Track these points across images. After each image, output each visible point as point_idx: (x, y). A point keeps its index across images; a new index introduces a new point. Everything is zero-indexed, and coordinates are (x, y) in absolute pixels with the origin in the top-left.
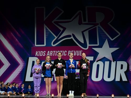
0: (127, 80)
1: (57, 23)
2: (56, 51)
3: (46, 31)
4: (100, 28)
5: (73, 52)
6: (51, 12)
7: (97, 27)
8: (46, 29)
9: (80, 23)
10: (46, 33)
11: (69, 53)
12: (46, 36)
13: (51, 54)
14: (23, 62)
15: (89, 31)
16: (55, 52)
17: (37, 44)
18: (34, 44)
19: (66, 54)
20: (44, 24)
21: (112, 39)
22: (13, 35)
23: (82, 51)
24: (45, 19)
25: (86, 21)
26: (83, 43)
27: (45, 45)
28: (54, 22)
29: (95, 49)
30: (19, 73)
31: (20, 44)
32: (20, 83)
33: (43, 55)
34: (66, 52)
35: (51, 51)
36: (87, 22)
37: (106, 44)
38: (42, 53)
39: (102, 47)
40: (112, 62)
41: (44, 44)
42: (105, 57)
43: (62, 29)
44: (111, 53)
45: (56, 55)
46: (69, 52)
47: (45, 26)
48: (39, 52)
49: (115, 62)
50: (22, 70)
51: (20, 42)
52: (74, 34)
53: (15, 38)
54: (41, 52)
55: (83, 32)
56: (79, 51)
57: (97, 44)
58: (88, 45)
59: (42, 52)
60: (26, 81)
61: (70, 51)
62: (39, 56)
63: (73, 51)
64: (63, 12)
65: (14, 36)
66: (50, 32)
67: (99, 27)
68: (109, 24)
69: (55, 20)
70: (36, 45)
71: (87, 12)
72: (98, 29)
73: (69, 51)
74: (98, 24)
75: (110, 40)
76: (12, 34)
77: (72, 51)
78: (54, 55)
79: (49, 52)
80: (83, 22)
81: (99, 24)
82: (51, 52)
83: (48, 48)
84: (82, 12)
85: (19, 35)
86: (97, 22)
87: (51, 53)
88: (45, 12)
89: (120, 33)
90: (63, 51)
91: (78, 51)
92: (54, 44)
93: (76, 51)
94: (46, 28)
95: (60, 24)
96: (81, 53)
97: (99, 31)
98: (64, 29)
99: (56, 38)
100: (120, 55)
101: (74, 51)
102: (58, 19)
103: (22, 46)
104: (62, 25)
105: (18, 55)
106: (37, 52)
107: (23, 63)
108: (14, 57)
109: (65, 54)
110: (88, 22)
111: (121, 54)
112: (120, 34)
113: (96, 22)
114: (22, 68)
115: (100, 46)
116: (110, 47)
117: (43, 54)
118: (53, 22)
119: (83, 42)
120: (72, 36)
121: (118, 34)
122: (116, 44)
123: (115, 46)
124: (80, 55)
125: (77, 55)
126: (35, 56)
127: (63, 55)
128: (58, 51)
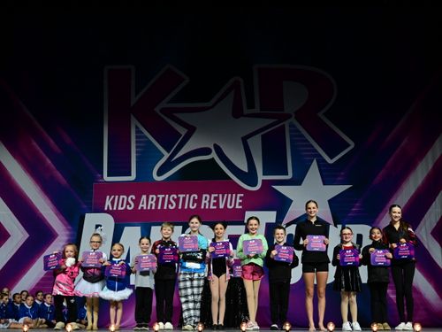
1: (169, 112)
2: (167, 196)
3: (137, 137)
4: (294, 126)
6: (152, 81)
7: (287, 123)
8: (138, 131)
9: (237, 113)
10: (137, 142)
11: (203, 202)
12: (137, 152)
13: (151, 205)
14: (68, 230)
15: (262, 136)
16: (164, 199)
17: (108, 176)
18: (102, 173)
19: (195, 204)
20: (132, 116)
21: (331, 159)
22: (39, 148)
23: (242, 195)
24: (134, 100)
25: (253, 107)
26: (245, 169)
27: (133, 177)
28: (160, 110)
29: (282, 189)
31: (60, 175)
33: (128, 206)
34: (196, 198)
35: (151, 196)
36: (257, 110)
37: (314, 173)
38: (124, 202)
39: (300, 185)
40: (332, 228)
41: (130, 175)
43: (183, 132)
44: (329, 201)
45: (165, 208)
47: (134, 123)
49: (340, 227)
51: (58, 169)
52: (221, 149)
53: (44, 155)
54: (122, 197)
55: (244, 140)
56: (234, 195)
57: (287, 174)
58: (261, 177)
59: (125, 197)
61: (208, 196)
62: (115, 208)
63: (217, 195)
64: (187, 80)
65: (41, 152)
66: (146, 137)
67: (292, 125)
68: (320, 115)
69: (164, 104)
70: (106, 178)
71: (256, 80)
72: (290, 131)
74: (289, 116)
75: (324, 161)
76: (34, 144)
77: (213, 196)
78: (159, 208)
79: (144, 197)
80: (246, 111)
81: (293, 116)
82: (152, 199)
83: (143, 186)
84: (241, 80)
85: (56, 148)
86: (286, 111)
87: (150, 202)
88: (133, 82)
90: (188, 195)
91: (230, 195)
92: (160, 173)
93: (226, 195)
94: (137, 127)
95: (175, 114)
96: (238, 201)
97: (291, 136)
98: (191, 131)
99: (167, 155)
100: (353, 207)
101: (221, 196)
102: (173, 101)
103: (63, 181)
104: (183, 119)
105: (52, 206)
106: (108, 197)
107: (68, 233)
108: (41, 214)
109: (193, 205)
110: (261, 110)
111: (357, 204)
112: (352, 145)
113: (283, 110)
115: (297, 181)
116: (325, 183)
117: (128, 203)
118: (157, 110)
119: (244, 167)
120: (214, 151)
121: (349, 145)
122: (342, 173)
123: (339, 178)
124: (237, 207)
125: (229, 207)
126: (103, 211)
127: (186, 207)
128: (172, 196)
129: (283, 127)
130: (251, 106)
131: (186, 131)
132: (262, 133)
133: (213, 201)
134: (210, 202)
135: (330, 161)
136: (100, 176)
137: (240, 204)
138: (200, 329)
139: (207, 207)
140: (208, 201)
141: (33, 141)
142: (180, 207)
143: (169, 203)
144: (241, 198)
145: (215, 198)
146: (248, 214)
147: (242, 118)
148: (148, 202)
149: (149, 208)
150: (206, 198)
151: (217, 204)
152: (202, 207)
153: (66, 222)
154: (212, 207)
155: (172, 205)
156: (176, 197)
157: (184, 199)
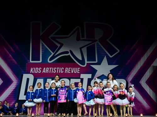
1: (54, 38)
2: (53, 68)
3: (42, 47)
6: (48, 27)
7: (96, 43)
8: (43, 45)
9: (78, 39)
10: (42, 49)
11: (66, 70)
12: (42, 52)
13: (47, 71)
15: (87, 47)
16: (52, 69)
17: (32, 61)
18: (29, 60)
19: (63, 71)
20: (40, 40)
21: (111, 56)
22: (7, 51)
23: (80, 68)
24: (41, 34)
25: (84, 37)
26: (81, 60)
27: (41, 61)
30: (12, 91)
31: (14, 60)
32: (14, 102)
33: (39, 72)
34: (63, 69)
35: (47, 68)
36: (85, 38)
37: (105, 61)
38: (37, 70)
39: (100, 65)
41: (39, 60)
42: (103, 75)
43: (59, 45)
45: (52, 72)
47: (41, 42)
48: (35, 68)
50: (16, 88)
51: (13, 58)
52: (71, 51)
53: (9, 53)
54: (36, 68)
55: (81, 49)
56: (77, 68)
57: (95, 61)
58: (86, 62)
59: (38, 68)
60: (19, 99)
61: (67, 68)
62: (34, 72)
63: (70, 68)
64: (60, 27)
66: (46, 47)
67: (97, 44)
68: (108, 40)
69: (52, 35)
70: (31, 62)
71: (85, 28)
72: (97, 46)
74: (96, 41)
75: (109, 57)
76: (5, 49)
77: (69, 68)
78: (50, 72)
79: (45, 68)
80: (81, 38)
81: (98, 40)
82: (48, 69)
83: (44, 65)
84: (80, 28)
85: (13, 51)
86: (96, 39)
87: (47, 70)
88: (41, 27)
89: (119, 49)
90: (60, 68)
91: (75, 68)
92: (50, 60)
94: (42, 44)
95: (57, 39)
96: (78, 70)
97: (97, 48)
98: (62, 45)
99: (53, 54)
100: (119, 73)
101: (72, 68)
102: (55, 34)
103: (16, 62)
104: (59, 41)
105: (11, 71)
106: (31, 68)
107: (17, 81)
109: (62, 71)
110: (87, 38)
112: (119, 51)
113: (94, 38)
114: (15, 86)
115: (99, 63)
116: (109, 64)
117: (39, 70)
118: (50, 37)
119: (80, 58)
120: (70, 52)
121: (117, 51)
122: (115, 61)
123: (114, 63)
124: (78, 72)
125: (75, 72)
126: (29, 73)
127: (60, 72)
128: (55, 68)
129: (95, 44)
133: (69, 70)
134: (68, 70)
135: (111, 57)
137: (79, 71)
138: (64, 115)
139: (67, 72)
140: (67, 70)
141: (5, 48)
142: (57, 72)
143: (54, 70)
144: (79, 69)
145: (70, 69)
146: (82, 75)
147: (80, 41)
148: (46, 70)
149: (46, 72)
150: (67, 69)
151: (71, 71)
152: (65, 72)
153: (16, 77)
154: (69, 72)
155: (55, 71)
156: (56, 69)
157: (59, 69)
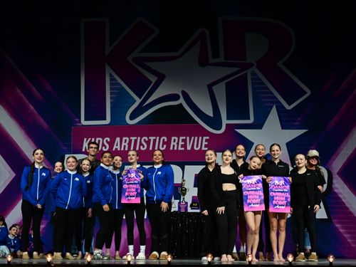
0: (326, 218)
1: (140, 61)
2: (139, 138)
3: (111, 84)
4: (256, 74)
5: (184, 141)
6: (125, 33)
7: (249, 72)
8: (112, 79)
9: (203, 62)
10: (111, 89)
11: (172, 143)
12: (111, 98)
13: (125, 146)
15: (226, 83)
16: (136, 141)
17: (85, 120)
18: (80, 118)
19: (165, 146)
20: (106, 65)
21: (289, 105)
22: (22, 95)
23: (208, 138)
24: (108, 50)
25: (218, 57)
26: (212, 115)
27: (108, 121)
28: (133, 60)
29: (244, 132)
31: (42, 120)
33: (104, 148)
34: (166, 140)
35: (124, 139)
36: (221, 59)
37: (273, 117)
39: (261, 128)
41: (104, 118)
43: (153, 79)
44: (287, 144)
46: (174, 141)
47: (109, 72)
48: (93, 139)
52: (186, 93)
53: (27, 101)
54: (98, 139)
55: (210, 87)
56: (200, 138)
57: (249, 119)
58: (225, 122)
59: (101, 139)
61: (176, 138)
63: (184, 138)
64: (157, 32)
65: (25, 98)
66: (120, 85)
67: (253, 74)
68: (280, 64)
69: (135, 54)
70: (84, 122)
71: (221, 33)
72: (252, 79)
73: (173, 138)
74: (251, 65)
75: (284, 108)
76: (19, 91)
77: (181, 138)
79: (118, 139)
80: (212, 61)
81: (256, 64)
82: (126, 140)
83: (117, 130)
84: (207, 32)
85: (38, 95)
86: (249, 60)
87: (124, 144)
88: (107, 33)
89: (310, 89)
90: (158, 138)
91: (196, 138)
92: (132, 118)
93: (193, 138)
94: (111, 75)
95: (148, 64)
96: (204, 143)
97: (253, 84)
98: (161, 78)
99: (138, 101)
101: (188, 138)
103: (45, 125)
104: (151, 66)
106: (85, 139)
109: (163, 147)
110: (225, 59)
112: (309, 93)
113: (245, 60)
115: (258, 125)
116: (282, 128)
117: (103, 145)
118: (130, 59)
119: (210, 113)
120: (181, 97)
121: (306, 93)
122: (299, 119)
123: (296, 123)
124: (203, 148)
125: (195, 148)
126: (80, 152)
128: (143, 138)
129: (246, 74)
130: (216, 55)
131: (157, 78)
132: (227, 81)
133: (181, 143)
134: (178, 144)
135: (289, 108)
136: (77, 120)
137: (206, 146)
139: (176, 149)
140: (176, 143)
142: (151, 149)
143: (141, 144)
144: (206, 140)
145: (183, 140)
147: (207, 67)
148: (121, 144)
149: (122, 149)
151: (184, 146)
152: (171, 148)
154: (180, 148)
155: (144, 147)
156: (147, 139)
157: (155, 141)
